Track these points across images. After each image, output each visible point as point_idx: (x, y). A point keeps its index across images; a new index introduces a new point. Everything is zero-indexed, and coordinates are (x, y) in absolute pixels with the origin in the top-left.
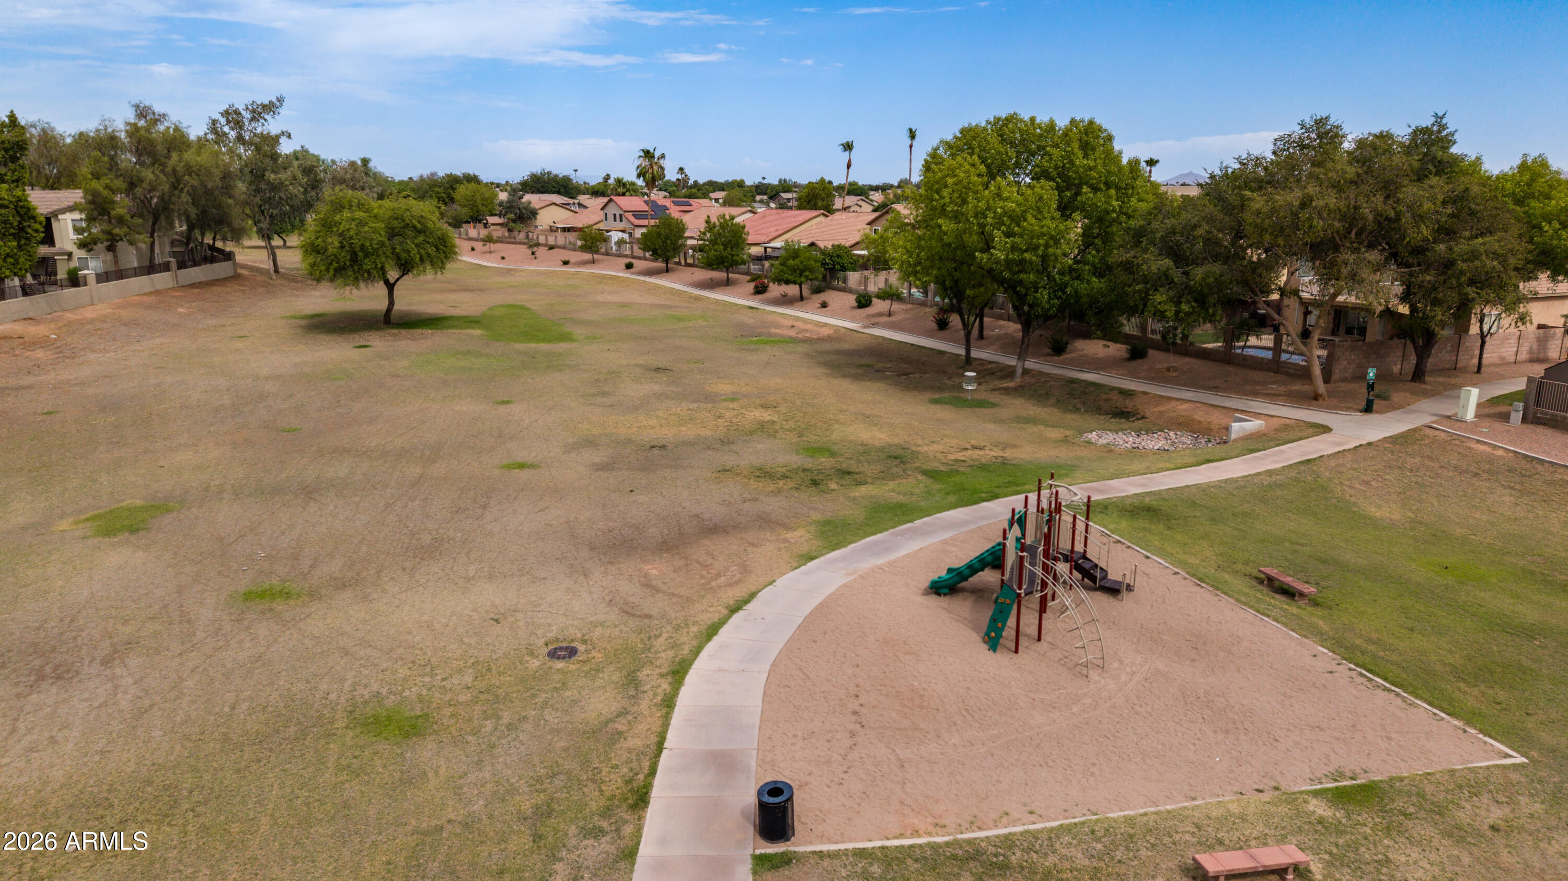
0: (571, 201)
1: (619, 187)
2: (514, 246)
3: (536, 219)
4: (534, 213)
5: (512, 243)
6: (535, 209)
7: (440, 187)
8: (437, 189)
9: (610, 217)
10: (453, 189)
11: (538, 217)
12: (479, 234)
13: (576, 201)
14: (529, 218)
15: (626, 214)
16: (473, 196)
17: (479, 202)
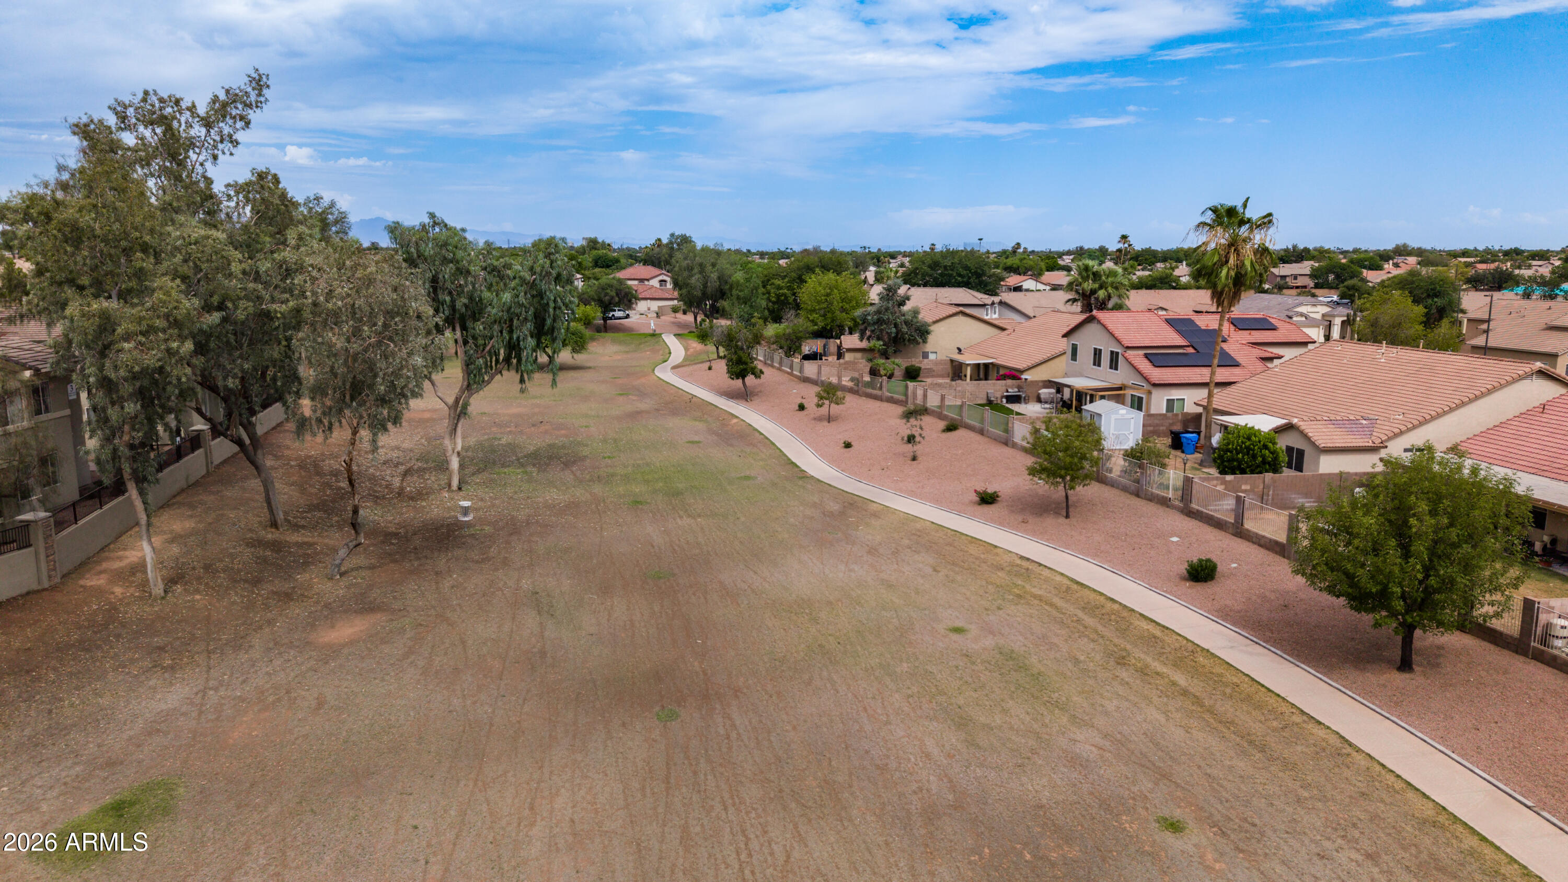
0: (988, 299)
1: (1086, 279)
2: (878, 404)
3: (925, 341)
4: (923, 332)
5: (875, 398)
6: (926, 325)
7: (783, 278)
8: (777, 282)
9: (1086, 355)
10: (802, 281)
11: (931, 338)
12: (819, 373)
13: (996, 299)
14: (914, 341)
15: (1130, 353)
16: (828, 295)
17: (836, 305)
